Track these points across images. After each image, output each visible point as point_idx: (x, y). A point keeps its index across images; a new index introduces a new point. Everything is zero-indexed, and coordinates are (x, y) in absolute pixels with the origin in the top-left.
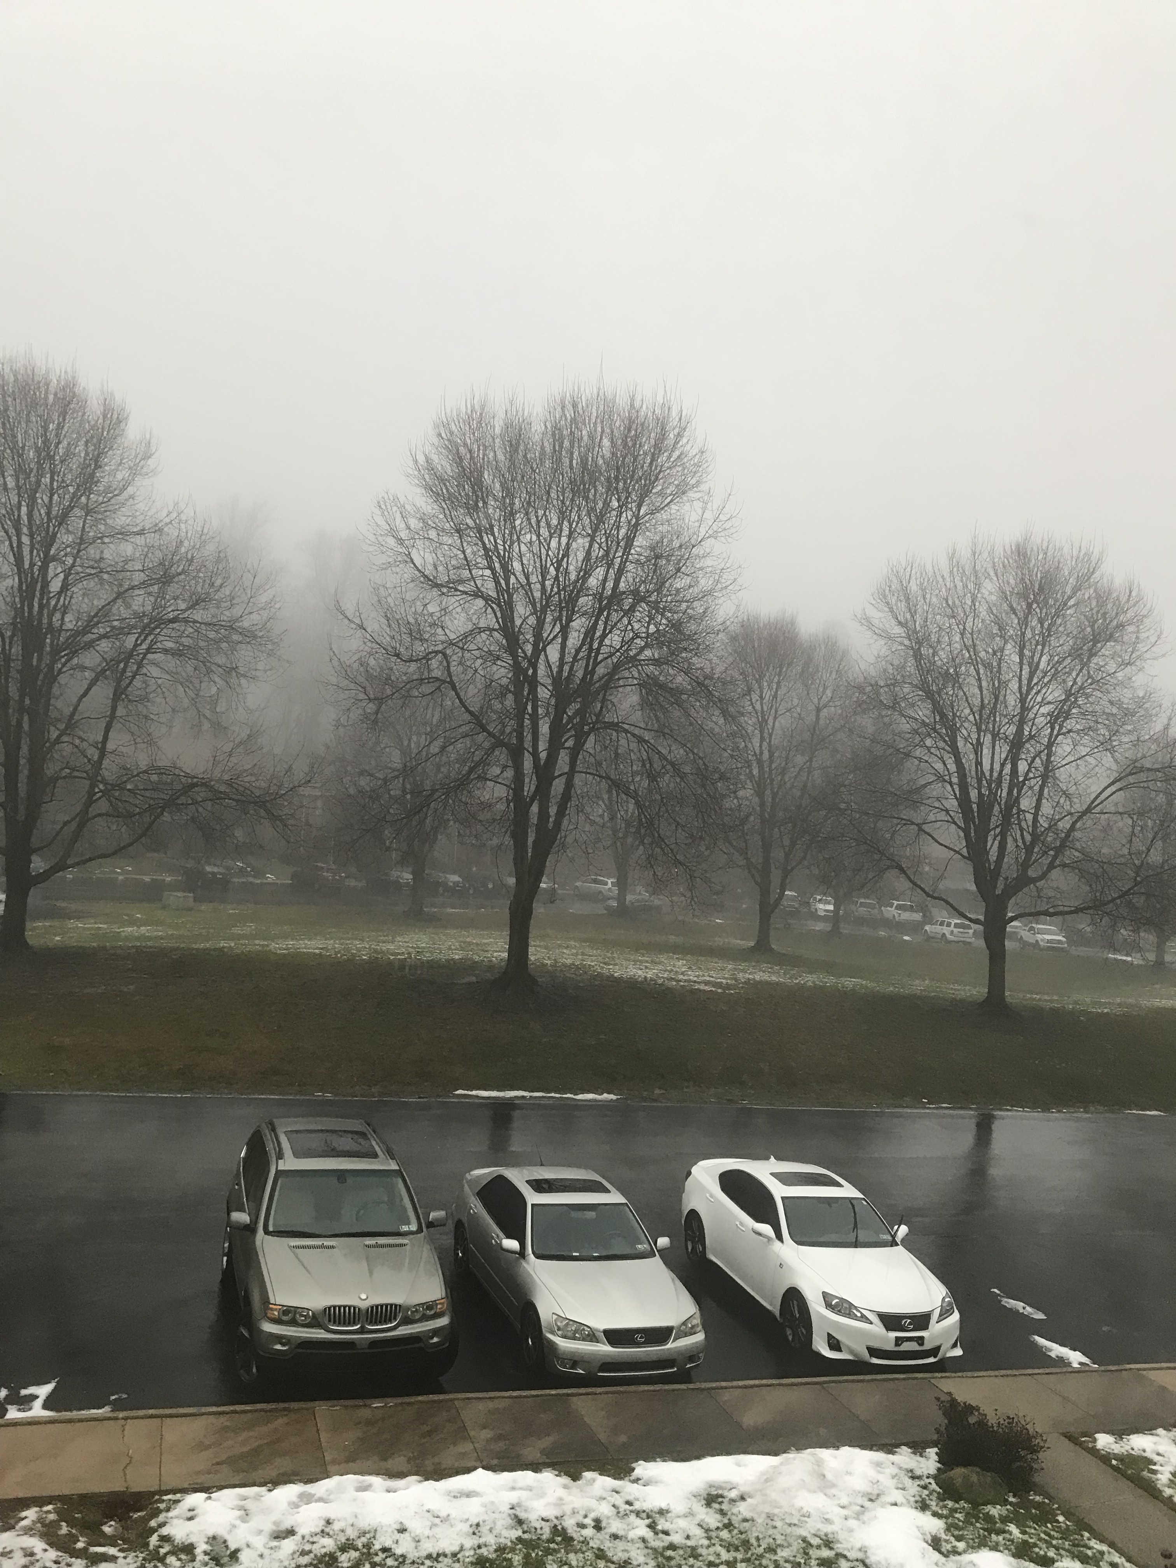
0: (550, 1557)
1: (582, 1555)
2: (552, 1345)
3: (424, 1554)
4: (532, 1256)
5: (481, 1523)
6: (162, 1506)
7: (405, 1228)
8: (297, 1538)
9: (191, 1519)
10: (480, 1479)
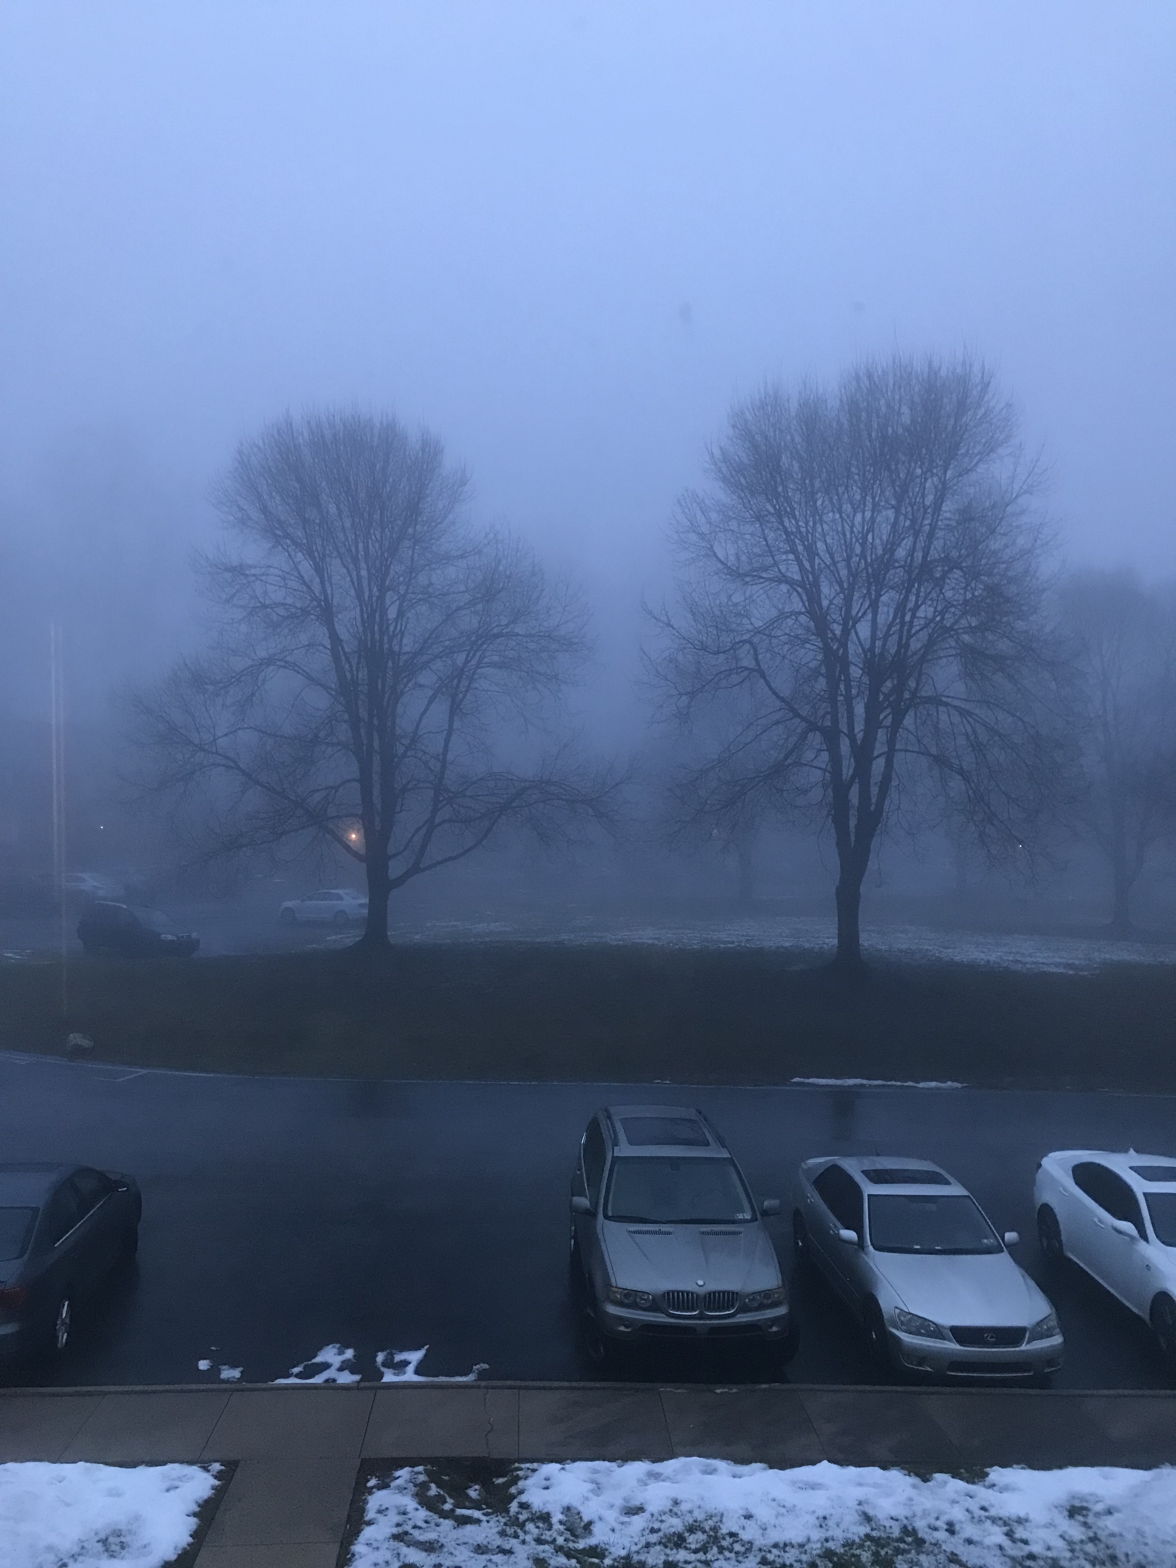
0: (900, 1557)
1: (933, 1558)
2: (898, 1340)
3: (771, 1542)
4: (871, 1248)
5: (828, 1517)
6: (520, 1473)
7: (740, 1216)
8: (646, 1515)
9: (547, 1488)
10: (825, 1470)
